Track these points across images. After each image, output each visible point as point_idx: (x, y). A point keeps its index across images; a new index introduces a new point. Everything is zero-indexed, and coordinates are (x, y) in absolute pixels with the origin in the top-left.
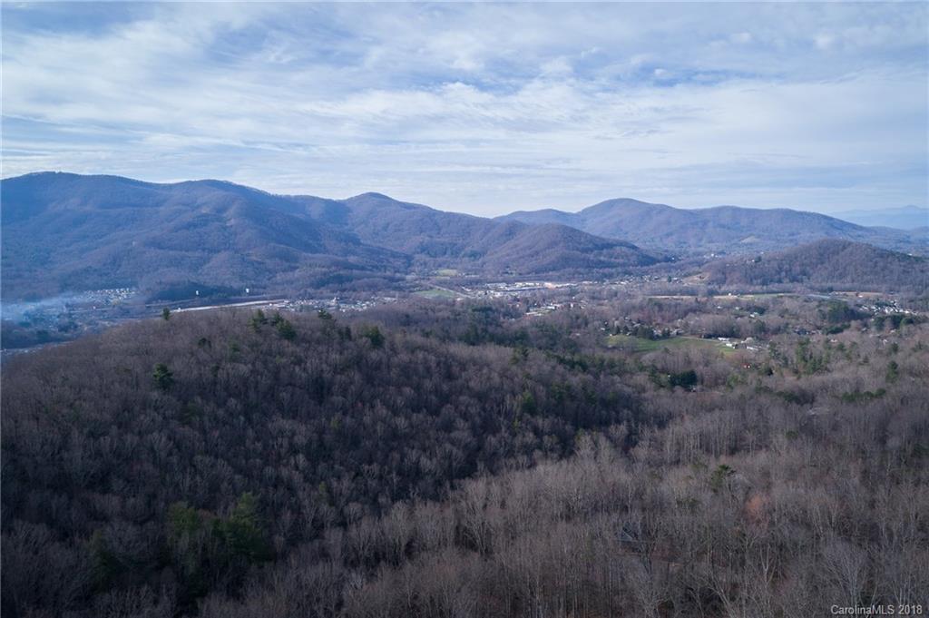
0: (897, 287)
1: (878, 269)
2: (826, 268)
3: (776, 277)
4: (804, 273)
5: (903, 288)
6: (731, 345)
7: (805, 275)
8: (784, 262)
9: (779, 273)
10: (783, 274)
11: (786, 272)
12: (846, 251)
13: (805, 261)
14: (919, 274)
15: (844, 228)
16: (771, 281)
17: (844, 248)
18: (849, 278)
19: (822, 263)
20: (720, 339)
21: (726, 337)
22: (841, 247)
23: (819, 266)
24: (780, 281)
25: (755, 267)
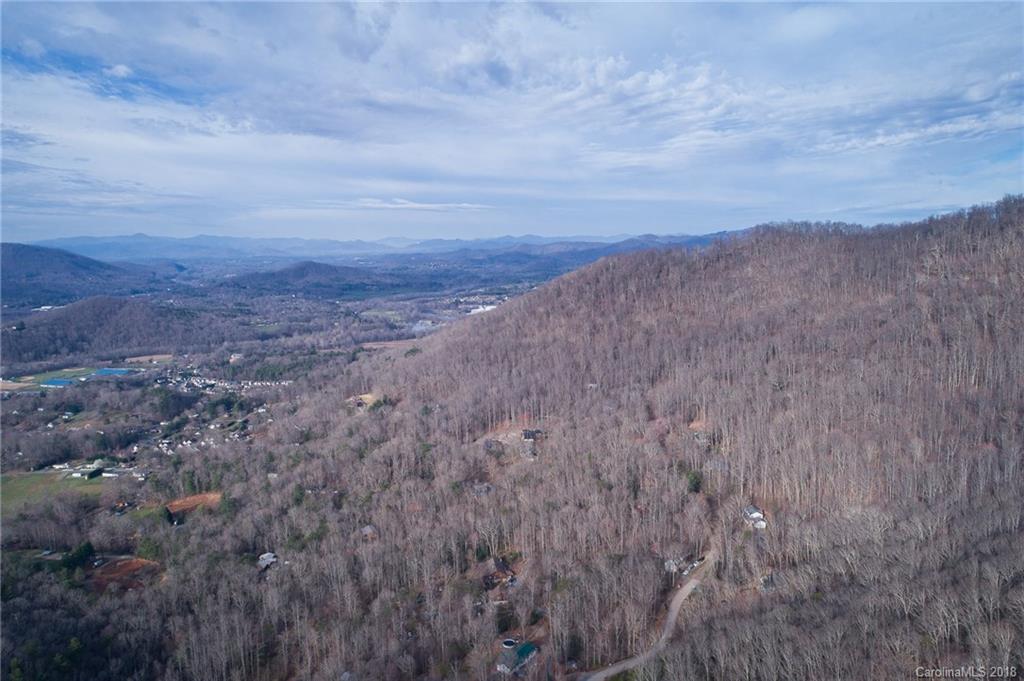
0: (184, 347)
1: (162, 329)
2: (107, 332)
3: (51, 348)
4: (83, 339)
5: (190, 348)
6: (79, 475)
7: (83, 341)
8: (56, 327)
9: (54, 342)
10: (59, 342)
11: (62, 339)
12: (123, 309)
13: (81, 324)
14: (200, 331)
15: (91, 267)
16: (46, 352)
17: (121, 307)
18: (134, 341)
19: (101, 325)
20: (57, 467)
21: (61, 461)
22: (117, 306)
23: (98, 329)
24: (57, 352)
25: (20, 337)
